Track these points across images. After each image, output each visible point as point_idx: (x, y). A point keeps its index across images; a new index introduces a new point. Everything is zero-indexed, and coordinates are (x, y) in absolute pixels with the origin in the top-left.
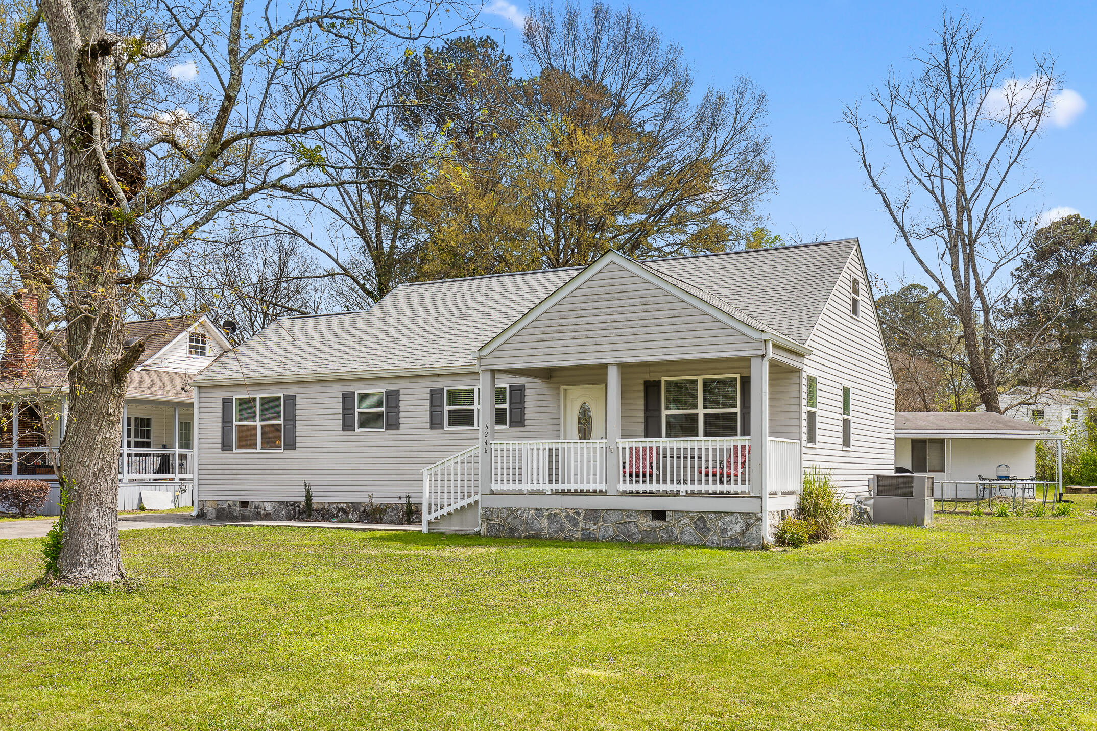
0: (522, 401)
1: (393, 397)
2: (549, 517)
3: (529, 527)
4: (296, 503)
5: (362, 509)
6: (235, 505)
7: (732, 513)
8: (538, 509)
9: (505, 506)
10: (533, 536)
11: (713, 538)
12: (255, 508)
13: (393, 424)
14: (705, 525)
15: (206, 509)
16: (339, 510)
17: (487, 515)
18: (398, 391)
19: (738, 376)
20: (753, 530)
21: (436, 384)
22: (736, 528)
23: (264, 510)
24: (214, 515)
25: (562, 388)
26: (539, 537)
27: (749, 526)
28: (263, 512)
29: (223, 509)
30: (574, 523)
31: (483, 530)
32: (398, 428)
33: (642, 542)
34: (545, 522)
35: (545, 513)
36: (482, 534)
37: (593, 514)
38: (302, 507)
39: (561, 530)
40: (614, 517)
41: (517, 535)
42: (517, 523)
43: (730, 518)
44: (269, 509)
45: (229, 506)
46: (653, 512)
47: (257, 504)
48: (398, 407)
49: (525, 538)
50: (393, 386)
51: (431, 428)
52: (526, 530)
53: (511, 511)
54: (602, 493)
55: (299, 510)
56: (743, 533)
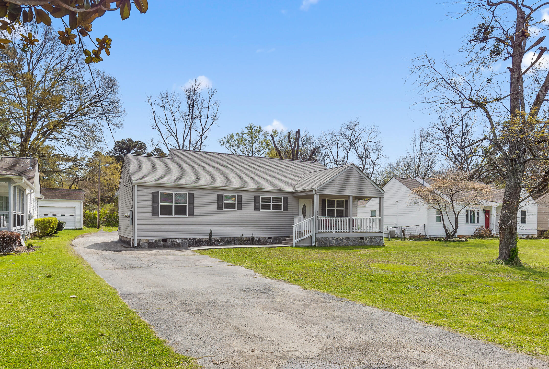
0: (287, 203)
1: (240, 198)
2: (335, 240)
3: (330, 243)
4: (194, 238)
5: (226, 240)
6: (159, 240)
7: (377, 237)
8: (332, 238)
9: (323, 237)
10: (331, 246)
11: (373, 243)
12: (171, 241)
13: (240, 207)
14: (372, 240)
15: (141, 243)
16: (215, 241)
17: (318, 240)
18: (242, 195)
19: (344, 200)
20: (382, 241)
21: (257, 194)
22: (378, 240)
23: (177, 242)
24: (147, 245)
25: (299, 199)
26: (333, 246)
27: (381, 240)
28: (176, 243)
29: (153, 243)
30: (342, 241)
31: (317, 244)
32: (242, 209)
33: (359, 246)
34: (334, 241)
35: (334, 238)
36: (317, 246)
37: (347, 238)
38: (197, 240)
39: (339, 243)
40: (352, 239)
41: (327, 245)
42: (327, 242)
43: (377, 238)
44: (179, 241)
45: (156, 241)
46: (360, 237)
47: (172, 240)
48: (242, 201)
49: (329, 246)
50: (240, 194)
51: (255, 210)
52: (329, 244)
53: (325, 238)
54: (349, 232)
55: (196, 242)
56: (380, 241)
